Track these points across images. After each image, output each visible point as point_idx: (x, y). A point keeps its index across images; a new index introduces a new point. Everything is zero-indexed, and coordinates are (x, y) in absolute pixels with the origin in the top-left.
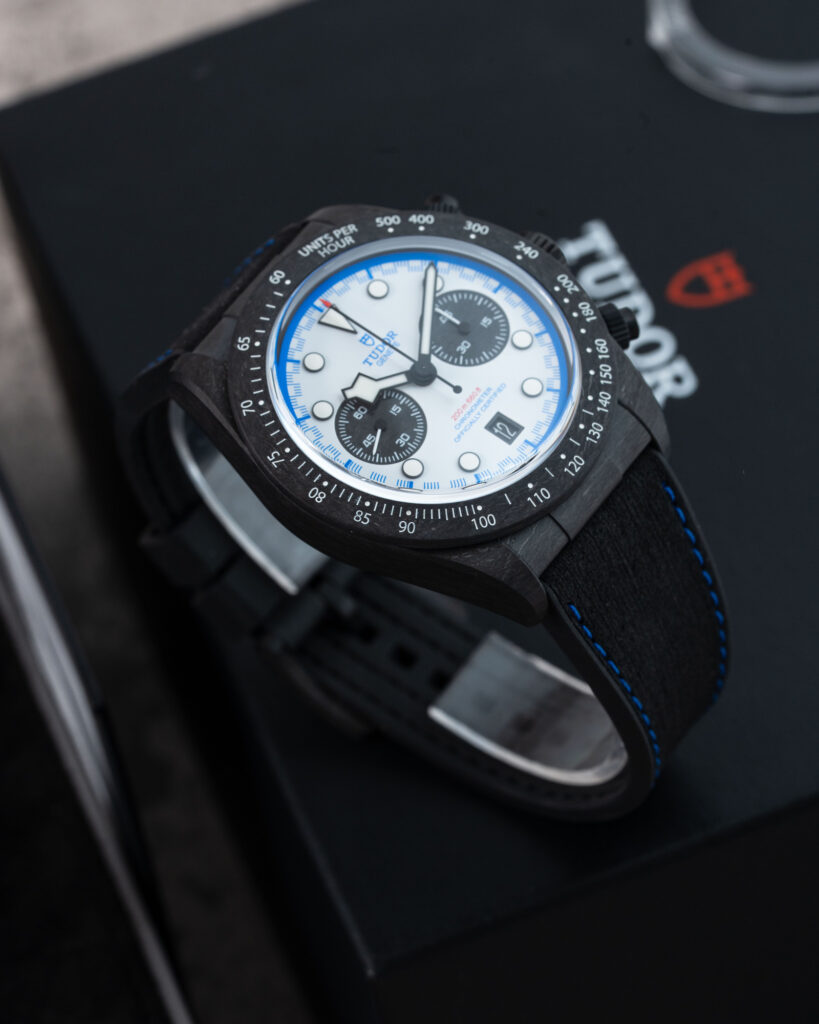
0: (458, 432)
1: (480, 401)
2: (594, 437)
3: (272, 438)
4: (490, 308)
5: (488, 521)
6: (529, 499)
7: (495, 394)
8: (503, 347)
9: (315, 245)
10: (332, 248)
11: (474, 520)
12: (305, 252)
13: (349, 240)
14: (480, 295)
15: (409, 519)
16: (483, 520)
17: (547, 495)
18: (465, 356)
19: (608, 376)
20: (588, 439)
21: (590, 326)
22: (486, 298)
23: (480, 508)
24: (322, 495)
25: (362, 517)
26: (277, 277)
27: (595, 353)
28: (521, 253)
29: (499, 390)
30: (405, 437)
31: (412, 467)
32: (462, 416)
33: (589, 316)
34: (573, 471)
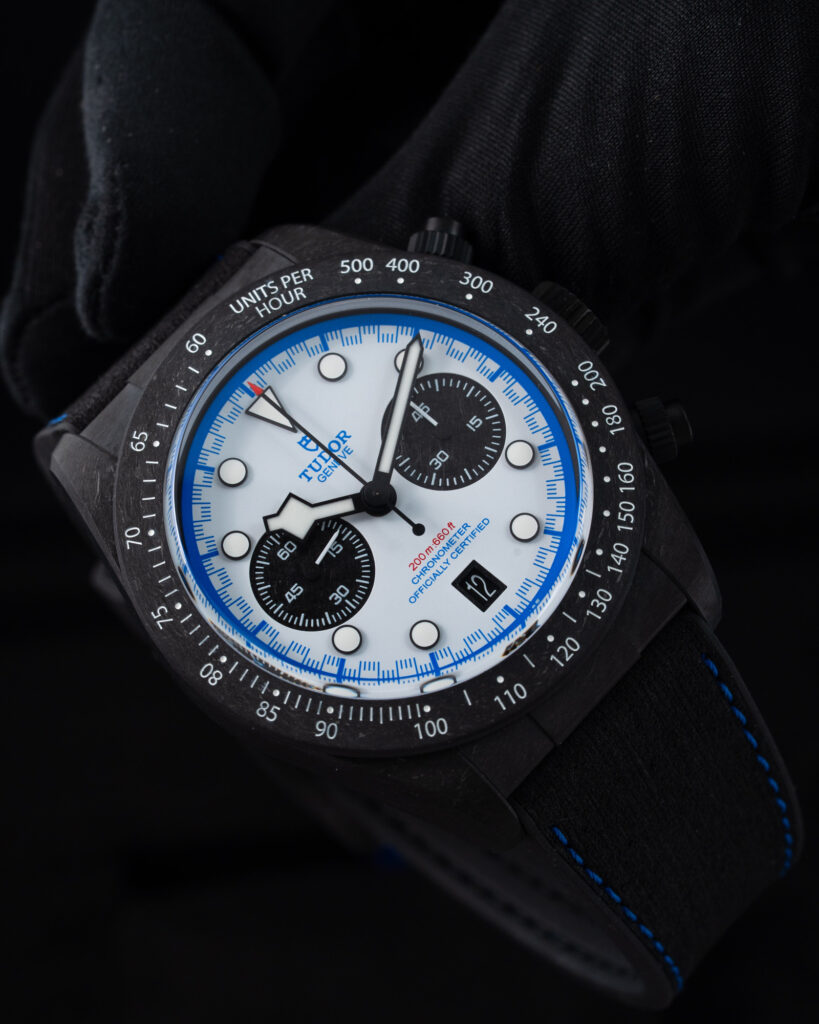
0: (417, 587)
1: (451, 543)
2: (598, 610)
3: (160, 586)
4: (484, 403)
5: (436, 727)
6: (497, 698)
7: (473, 534)
8: (493, 463)
9: (253, 298)
10: (275, 304)
11: (418, 725)
12: (238, 308)
13: (299, 294)
14: (471, 382)
15: (329, 718)
16: (430, 725)
17: (522, 694)
18: (440, 474)
19: (628, 518)
20: (588, 612)
21: (612, 442)
22: (478, 386)
23: (427, 709)
24: (217, 675)
25: (268, 710)
26: (196, 343)
27: (615, 483)
28: (533, 325)
29: (480, 528)
30: (343, 591)
31: (346, 637)
32: (424, 563)
33: (615, 426)
34: (563, 660)
